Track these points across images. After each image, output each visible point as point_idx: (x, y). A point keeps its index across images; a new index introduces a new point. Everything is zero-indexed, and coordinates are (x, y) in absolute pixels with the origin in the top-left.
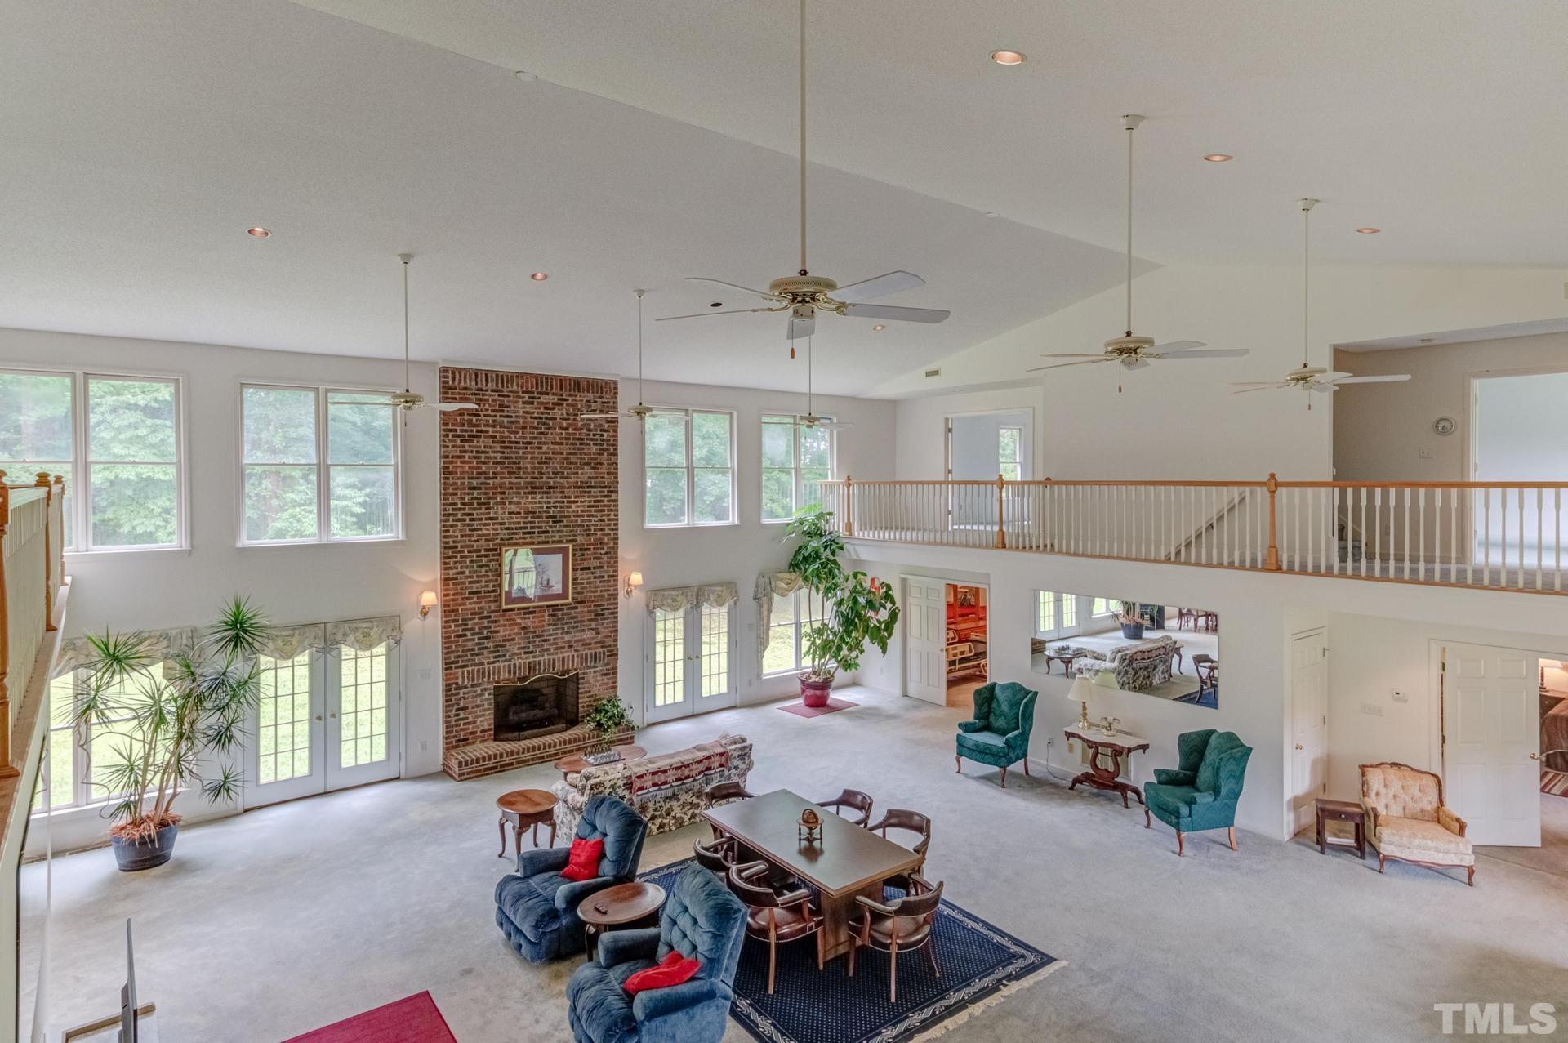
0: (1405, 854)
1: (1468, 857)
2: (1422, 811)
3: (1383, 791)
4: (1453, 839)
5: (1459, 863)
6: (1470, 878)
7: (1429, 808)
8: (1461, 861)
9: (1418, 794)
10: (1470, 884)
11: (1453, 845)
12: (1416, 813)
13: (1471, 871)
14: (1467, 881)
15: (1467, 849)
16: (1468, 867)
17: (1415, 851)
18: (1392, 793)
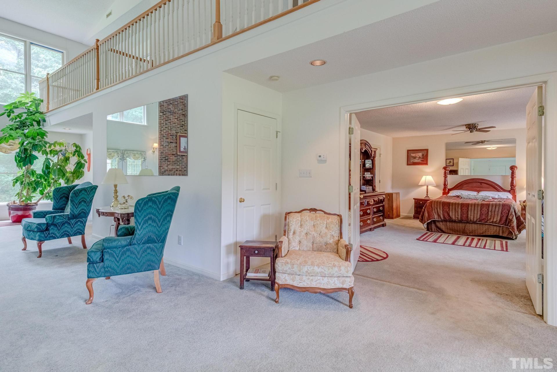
0: (297, 282)
1: (348, 279)
2: (326, 244)
3: (298, 230)
4: (336, 263)
5: (340, 286)
6: (350, 301)
7: (331, 241)
8: (343, 284)
9: (324, 230)
10: (351, 307)
11: (336, 269)
12: (321, 246)
13: (351, 292)
14: (348, 304)
15: (347, 272)
16: (348, 290)
17: (305, 278)
18: (305, 231)
